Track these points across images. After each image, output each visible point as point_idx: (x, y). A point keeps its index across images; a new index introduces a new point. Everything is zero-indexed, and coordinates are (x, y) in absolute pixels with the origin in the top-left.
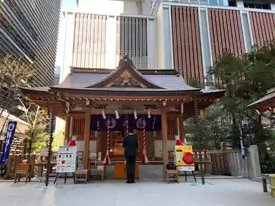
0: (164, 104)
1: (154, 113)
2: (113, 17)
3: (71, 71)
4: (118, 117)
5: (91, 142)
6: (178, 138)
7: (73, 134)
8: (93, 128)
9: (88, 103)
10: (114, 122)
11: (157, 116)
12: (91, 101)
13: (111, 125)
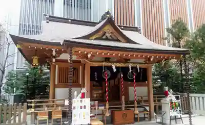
3: (47, 19)
4: (115, 70)
11: (143, 68)
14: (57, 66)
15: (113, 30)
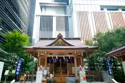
0: (75, 53)
1: (71, 56)
2: (55, 16)
3: (39, 39)
4: (57, 58)
5: (47, 67)
6: (80, 66)
7: (41, 64)
8: (48, 62)
9: (46, 53)
10: (56, 60)
11: (72, 57)
12: (47, 52)
13: (55, 61)
14: (40, 58)
15: (62, 41)
